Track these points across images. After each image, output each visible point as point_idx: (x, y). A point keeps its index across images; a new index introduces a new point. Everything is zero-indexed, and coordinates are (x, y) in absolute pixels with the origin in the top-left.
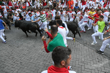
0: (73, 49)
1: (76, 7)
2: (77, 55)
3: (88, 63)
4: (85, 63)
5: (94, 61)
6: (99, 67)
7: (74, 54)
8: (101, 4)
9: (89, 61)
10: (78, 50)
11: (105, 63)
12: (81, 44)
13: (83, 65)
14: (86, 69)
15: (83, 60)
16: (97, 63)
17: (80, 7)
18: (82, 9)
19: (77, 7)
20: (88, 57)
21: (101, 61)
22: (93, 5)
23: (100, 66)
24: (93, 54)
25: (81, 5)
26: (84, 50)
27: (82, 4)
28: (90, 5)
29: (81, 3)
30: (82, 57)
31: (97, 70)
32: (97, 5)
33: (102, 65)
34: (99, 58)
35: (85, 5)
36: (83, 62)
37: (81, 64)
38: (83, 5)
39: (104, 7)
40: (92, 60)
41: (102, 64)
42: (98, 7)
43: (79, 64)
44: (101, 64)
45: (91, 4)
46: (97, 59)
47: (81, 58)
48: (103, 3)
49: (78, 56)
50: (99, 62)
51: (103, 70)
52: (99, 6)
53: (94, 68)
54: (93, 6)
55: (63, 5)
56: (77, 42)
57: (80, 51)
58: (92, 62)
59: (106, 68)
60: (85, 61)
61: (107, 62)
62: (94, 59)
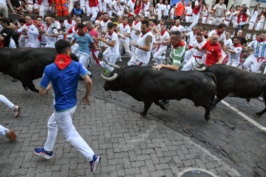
0: (81, 115)
1: (75, 11)
3: (120, 140)
4: (113, 140)
5: (132, 131)
6: (142, 142)
7: (85, 127)
8: (129, 7)
9: (121, 135)
10: (93, 115)
11: (151, 130)
12: (98, 101)
13: (110, 146)
14: (117, 155)
15: (108, 135)
16: (137, 133)
17: (86, 10)
18: (91, 15)
19: (79, 9)
20: (118, 125)
21: (144, 129)
22: (113, 7)
23: (143, 140)
24: (126, 117)
25: (87, 6)
26: (106, 112)
27: (90, 3)
28: (108, 6)
29: (87, 2)
30: (104, 129)
31: (138, 148)
32: (123, 8)
33: (147, 135)
34: (140, 123)
35: (95, 6)
36: (108, 141)
37: (104, 146)
38: (91, 6)
39: (137, 12)
40: (126, 130)
41: (146, 133)
42: (125, 12)
43: (101, 146)
44: (145, 135)
45: (110, 6)
46: (135, 127)
47: (102, 133)
48: (134, 5)
49: (94, 129)
50: (140, 131)
51: (149, 146)
52: (125, 10)
53: (133, 146)
54: (115, 10)
55: (40, 3)
57: (98, 115)
58: (127, 135)
59: (154, 140)
60: (113, 136)
61: (155, 126)
62: (131, 126)
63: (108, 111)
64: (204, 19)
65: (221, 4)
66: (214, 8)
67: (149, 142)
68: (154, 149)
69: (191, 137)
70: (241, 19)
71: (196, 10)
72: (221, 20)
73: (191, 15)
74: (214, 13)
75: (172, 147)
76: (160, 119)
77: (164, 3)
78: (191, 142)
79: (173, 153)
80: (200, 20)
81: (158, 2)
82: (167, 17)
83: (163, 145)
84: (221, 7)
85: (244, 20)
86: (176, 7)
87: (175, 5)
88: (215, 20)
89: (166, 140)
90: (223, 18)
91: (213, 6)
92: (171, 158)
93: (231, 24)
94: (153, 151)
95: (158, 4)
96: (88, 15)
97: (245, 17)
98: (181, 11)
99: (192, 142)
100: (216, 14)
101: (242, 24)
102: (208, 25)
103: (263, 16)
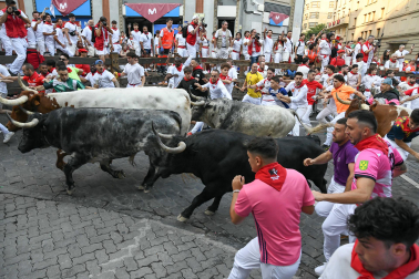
0: (8, 237)
2: (34, 256)
3: (89, 265)
4: (77, 269)
5: (109, 245)
6: (129, 259)
7: (18, 258)
9: (91, 256)
10: (34, 232)
11: (141, 236)
12: (41, 205)
15: (65, 262)
16: (119, 246)
20: (83, 241)
21: (129, 236)
22: (56, 40)
23: (130, 255)
24: (97, 222)
26: (58, 221)
30: (58, 252)
31: (123, 272)
32: (74, 41)
33: (136, 246)
34: (122, 228)
36: (68, 272)
40: (99, 246)
41: (134, 243)
44: (132, 246)
46: (115, 236)
47: (54, 261)
49: (37, 257)
50: (123, 241)
51: (141, 263)
52: (79, 43)
53: (114, 271)
54: (60, 44)
56: (20, 201)
57: (43, 231)
58: (101, 255)
59: (148, 252)
60: (76, 261)
61: (148, 228)
62: (107, 237)
63: (62, 220)
64: (204, 51)
65: (224, 30)
66: (216, 36)
67: (141, 256)
68: (150, 266)
69: (206, 233)
70: (254, 49)
71: (191, 39)
72: (227, 51)
73: (185, 47)
74: (216, 42)
75: (178, 256)
76: (155, 214)
77: (141, 30)
78: (208, 241)
79: (182, 265)
80: (199, 53)
81: (132, 29)
82: (149, 51)
83: (164, 256)
84: (224, 33)
85: (258, 51)
86: (161, 35)
87: (158, 32)
88: (219, 52)
89: (167, 246)
90: (230, 49)
91: (214, 33)
92: (179, 275)
93: (241, 56)
94: (148, 270)
95: (133, 32)
96: (9, 54)
97: (258, 46)
98: (169, 40)
99: (208, 239)
100: (220, 44)
101: (255, 55)
102: (211, 60)
103: (280, 45)
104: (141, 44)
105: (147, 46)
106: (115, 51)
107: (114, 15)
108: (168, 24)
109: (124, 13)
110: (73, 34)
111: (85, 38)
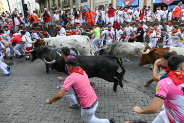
104: (161, 16)
105: (165, 17)
106: (148, 20)
107: (149, 4)
108: (179, 4)
109: (154, 2)
110: (131, 14)
111: (135, 15)
